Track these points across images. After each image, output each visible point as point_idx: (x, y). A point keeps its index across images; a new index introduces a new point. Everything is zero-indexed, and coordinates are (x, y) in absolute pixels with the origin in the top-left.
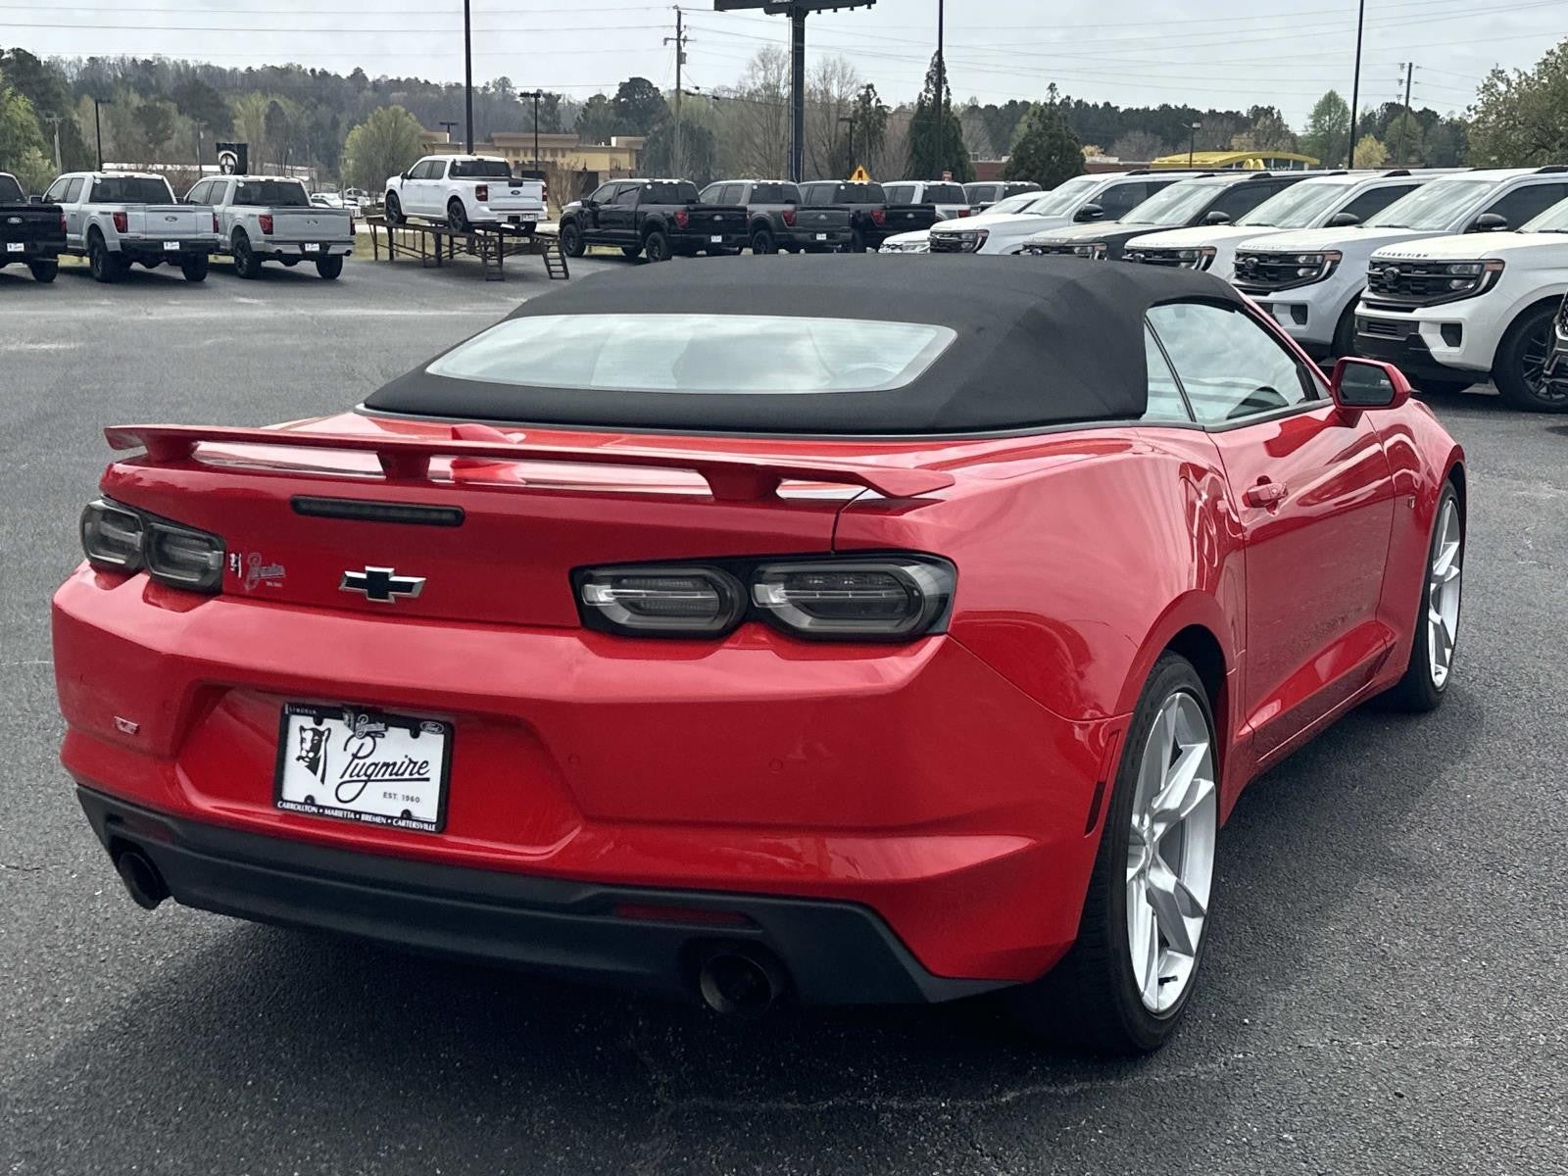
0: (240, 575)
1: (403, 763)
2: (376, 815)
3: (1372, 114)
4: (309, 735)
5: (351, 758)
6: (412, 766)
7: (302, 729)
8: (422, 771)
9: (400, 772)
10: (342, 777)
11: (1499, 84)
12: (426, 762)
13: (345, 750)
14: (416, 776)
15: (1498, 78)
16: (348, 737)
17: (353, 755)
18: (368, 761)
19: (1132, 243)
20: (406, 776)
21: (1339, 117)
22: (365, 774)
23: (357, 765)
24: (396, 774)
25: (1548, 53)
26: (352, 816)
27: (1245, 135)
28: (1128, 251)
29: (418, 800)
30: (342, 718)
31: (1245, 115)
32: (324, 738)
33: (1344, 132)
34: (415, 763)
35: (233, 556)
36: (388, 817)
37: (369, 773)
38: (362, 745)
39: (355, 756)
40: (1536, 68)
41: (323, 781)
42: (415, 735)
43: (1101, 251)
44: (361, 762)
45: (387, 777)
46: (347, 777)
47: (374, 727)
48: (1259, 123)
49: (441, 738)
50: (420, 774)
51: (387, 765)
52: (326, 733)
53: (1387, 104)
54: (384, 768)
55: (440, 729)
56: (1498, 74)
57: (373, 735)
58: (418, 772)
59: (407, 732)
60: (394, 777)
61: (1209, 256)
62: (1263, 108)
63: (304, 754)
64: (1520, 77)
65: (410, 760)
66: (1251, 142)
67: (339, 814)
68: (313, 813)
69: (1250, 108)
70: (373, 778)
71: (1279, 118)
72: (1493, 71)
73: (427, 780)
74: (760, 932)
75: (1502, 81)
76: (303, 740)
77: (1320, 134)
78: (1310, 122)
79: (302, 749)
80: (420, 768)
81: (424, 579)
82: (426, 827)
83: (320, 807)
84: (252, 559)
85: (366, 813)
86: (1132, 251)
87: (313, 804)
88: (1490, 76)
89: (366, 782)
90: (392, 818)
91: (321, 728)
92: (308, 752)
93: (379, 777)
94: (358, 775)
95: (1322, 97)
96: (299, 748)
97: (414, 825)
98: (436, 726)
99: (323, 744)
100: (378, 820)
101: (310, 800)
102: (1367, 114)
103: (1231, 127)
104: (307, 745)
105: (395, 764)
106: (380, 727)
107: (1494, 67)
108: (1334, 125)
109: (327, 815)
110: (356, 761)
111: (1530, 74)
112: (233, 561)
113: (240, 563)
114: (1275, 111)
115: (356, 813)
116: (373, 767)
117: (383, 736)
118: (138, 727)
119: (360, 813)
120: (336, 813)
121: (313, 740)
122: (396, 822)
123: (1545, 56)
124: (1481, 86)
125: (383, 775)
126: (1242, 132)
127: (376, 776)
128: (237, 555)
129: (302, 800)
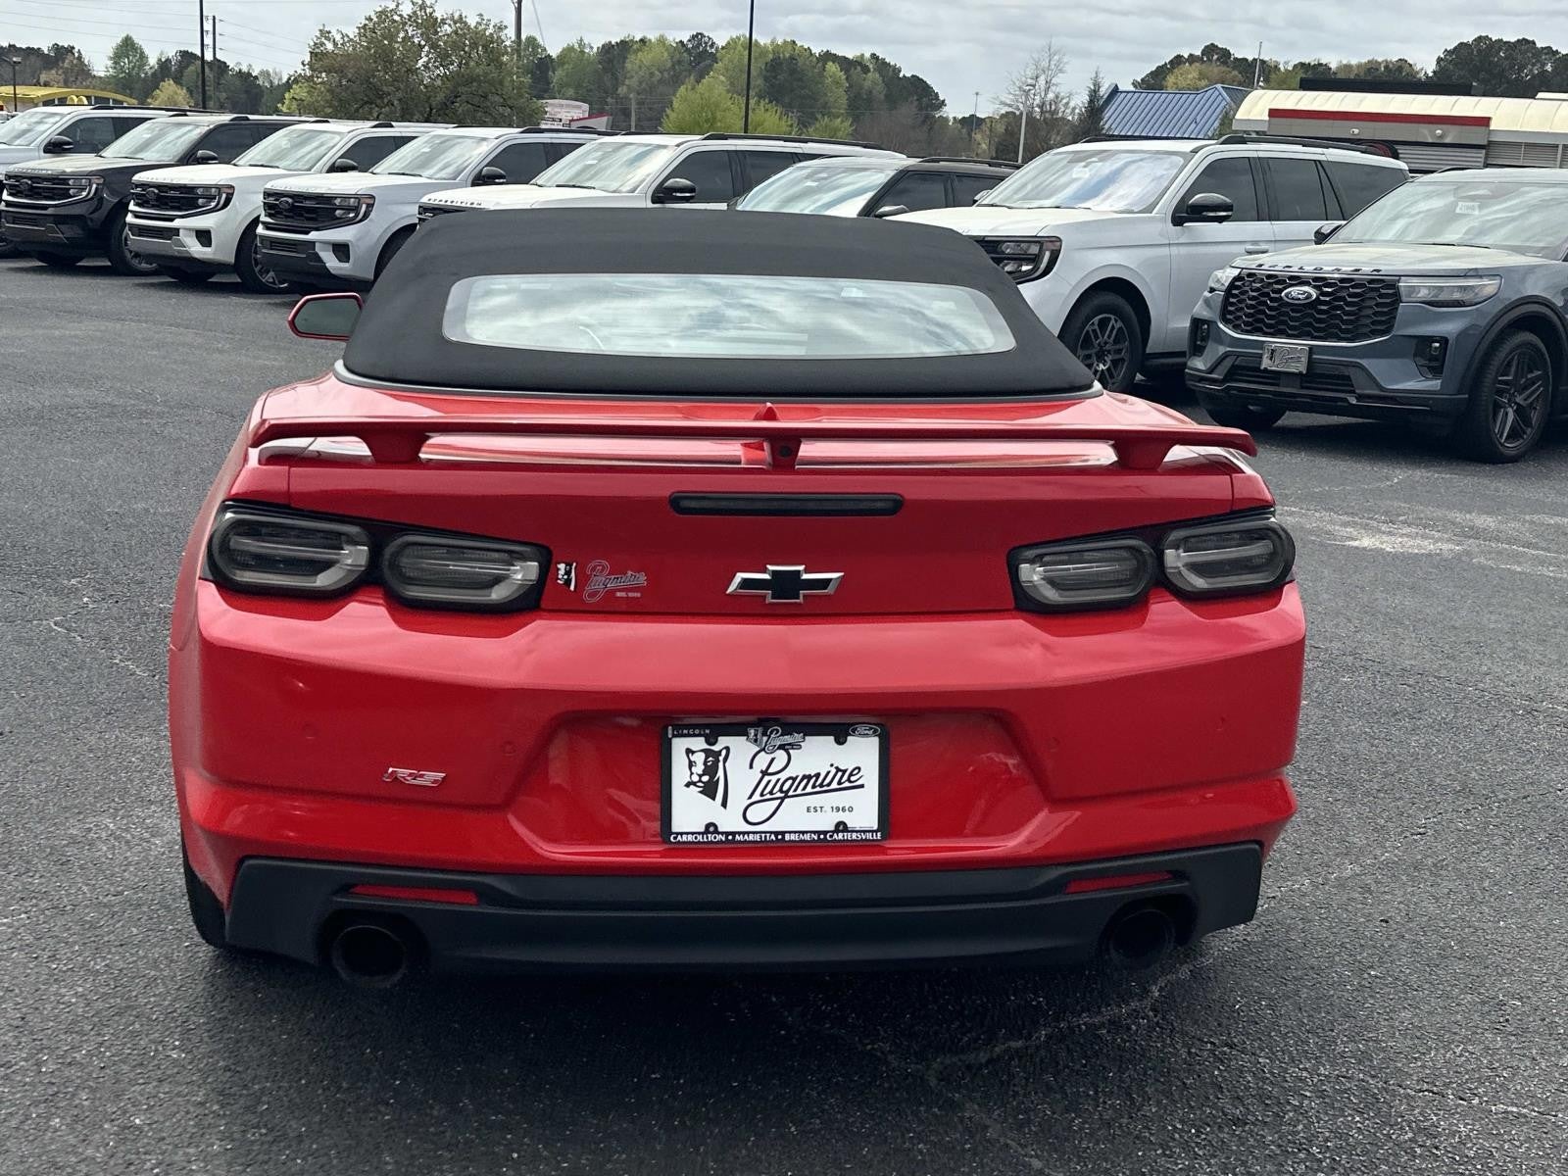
0: (572, 588)
1: (829, 773)
2: (803, 833)
3: (168, 60)
4: (699, 758)
5: (761, 775)
6: (840, 774)
7: (689, 752)
8: (852, 779)
9: (826, 782)
10: (750, 798)
11: (326, 42)
12: (859, 769)
13: (751, 767)
14: (847, 784)
15: (326, 38)
16: (754, 753)
17: (762, 772)
18: (783, 776)
19: (139, 177)
20: (834, 785)
21: (137, 61)
22: (781, 791)
23: (769, 781)
24: (821, 785)
25: (366, 19)
26: (773, 837)
27: (53, 72)
28: (137, 186)
29: (851, 809)
30: (746, 734)
31: (46, 52)
32: (721, 758)
33: (143, 75)
34: (844, 771)
35: (562, 566)
36: (819, 833)
37: (785, 788)
38: (773, 760)
39: (765, 773)
40: (357, 31)
41: (724, 804)
42: (840, 741)
43: (98, 184)
44: (774, 779)
45: (809, 789)
46: (754, 799)
47: (788, 739)
48: (67, 61)
49: (875, 741)
50: (851, 782)
51: (809, 777)
52: (724, 753)
53: (181, 52)
54: (805, 781)
55: (875, 731)
56: (325, 34)
57: (787, 747)
58: (849, 780)
59: (831, 738)
60: (818, 789)
61: (227, 194)
62: (63, 47)
63: (695, 778)
64: (343, 38)
65: (837, 768)
66: (62, 78)
67: (757, 838)
68: (721, 842)
69: (51, 45)
70: (791, 793)
71: (80, 58)
72: (321, 31)
73: (862, 786)
74: (1186, 884)
75: (329, 40)
76: (691, 764)
77: (121, 76)
78: (110, 63)
79: (692, 774)
80: (851, 775)
81: (842, 574)
82: (869, 836)
83: (727, 834)
84: (594, 569)
85: (790, 832)
86: (144, 185)
87: (716, 831)
88: (319, 35)
89: (782, 799)
90: (825, 833)
91: (716, 748)
92: (700, 776)
93: (799, 791)
94: (771, 793)
95: (119, 40)
96: (689, 773)
97: (854, 836)
98: (871, 729)
99: (721, 765)
100: (807, 837)
101: (712, 828)
102: (163, 60)
103: (39, 63)
104: (699, 768)
105: (818, 775)
106: (798, 737)
107: (322, 28)
108: (133, 68)
109: (740, 842)
110: (767, 778)
111: (352, 37)
112: (562, 572)
113: (573, 574)
114: (76, 50)
115: (776, 833)
116: (790, 782)
117: (800, 747)
118: (444, 778)
119: (783, 833)
120: (751, 837)
121: (705, 763)
122: (831, 836)
123: (364, 22)
124: (312, 44)
125: (804, 789)
126: (51, 69)
127: (795, 790)
128: (569, 564)
129: (703, 830)
